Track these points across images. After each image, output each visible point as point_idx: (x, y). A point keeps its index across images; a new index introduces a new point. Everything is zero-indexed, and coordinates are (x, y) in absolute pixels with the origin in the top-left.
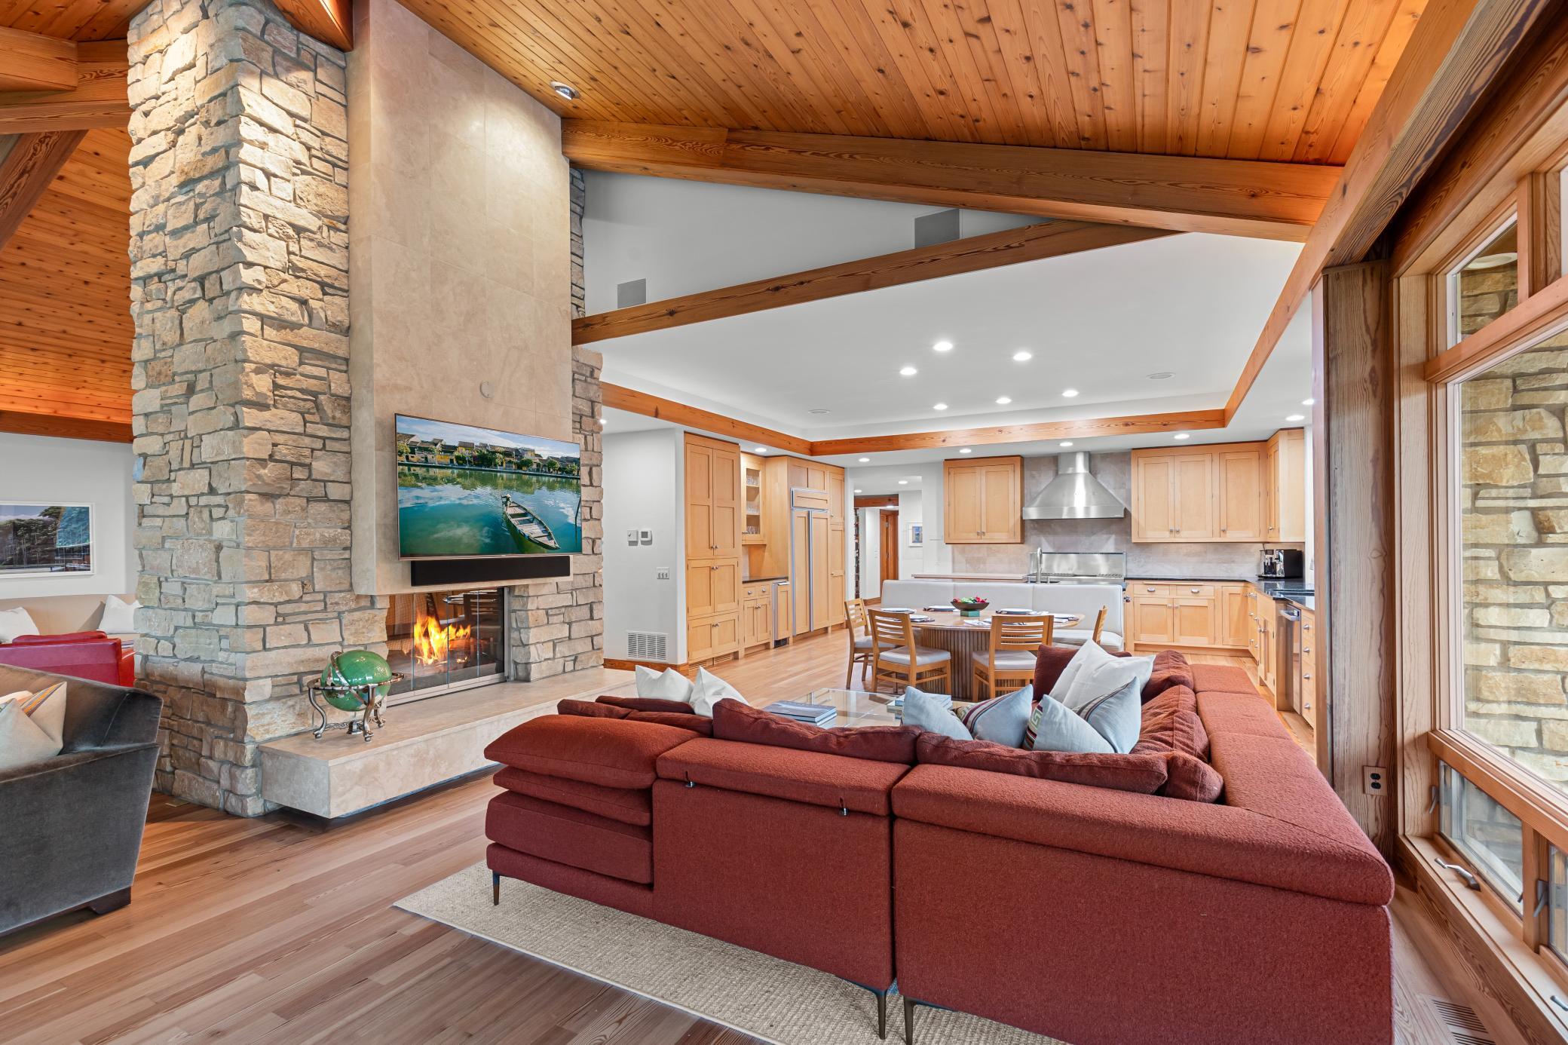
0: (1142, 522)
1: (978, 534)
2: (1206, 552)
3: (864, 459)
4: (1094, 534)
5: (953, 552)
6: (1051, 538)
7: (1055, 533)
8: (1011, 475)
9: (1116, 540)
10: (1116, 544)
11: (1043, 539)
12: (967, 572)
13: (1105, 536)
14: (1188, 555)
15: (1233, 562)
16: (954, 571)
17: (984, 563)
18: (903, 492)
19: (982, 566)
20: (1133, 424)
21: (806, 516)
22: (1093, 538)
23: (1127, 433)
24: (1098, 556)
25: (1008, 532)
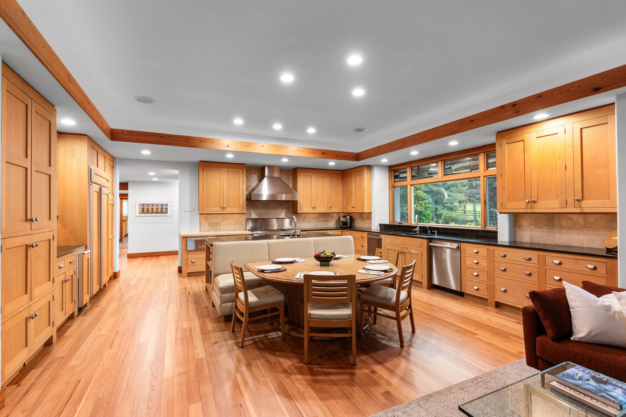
0: (302, 203)
1: (222, 208)
2: (319, 217)
3: (146, 151)
4: (276, 209)
5: (200, 220)
6: (256, 211)
7: (258, 208)
8: (241, 175)
9: (285, 211)
10: (286, 213)
11: (252, 212)
12: (209, 231)
13: (281, 210)
14: (313, 218)
15: (328, 221)
16: (200, 231)
17: (220, 225)
18: (130, 181)
19: (218, 227)
20: (326, 154)
21: (98, 190)
22: (276, 211)
23: (321, 158)
24: (274, 220)
25: (239, 207)
